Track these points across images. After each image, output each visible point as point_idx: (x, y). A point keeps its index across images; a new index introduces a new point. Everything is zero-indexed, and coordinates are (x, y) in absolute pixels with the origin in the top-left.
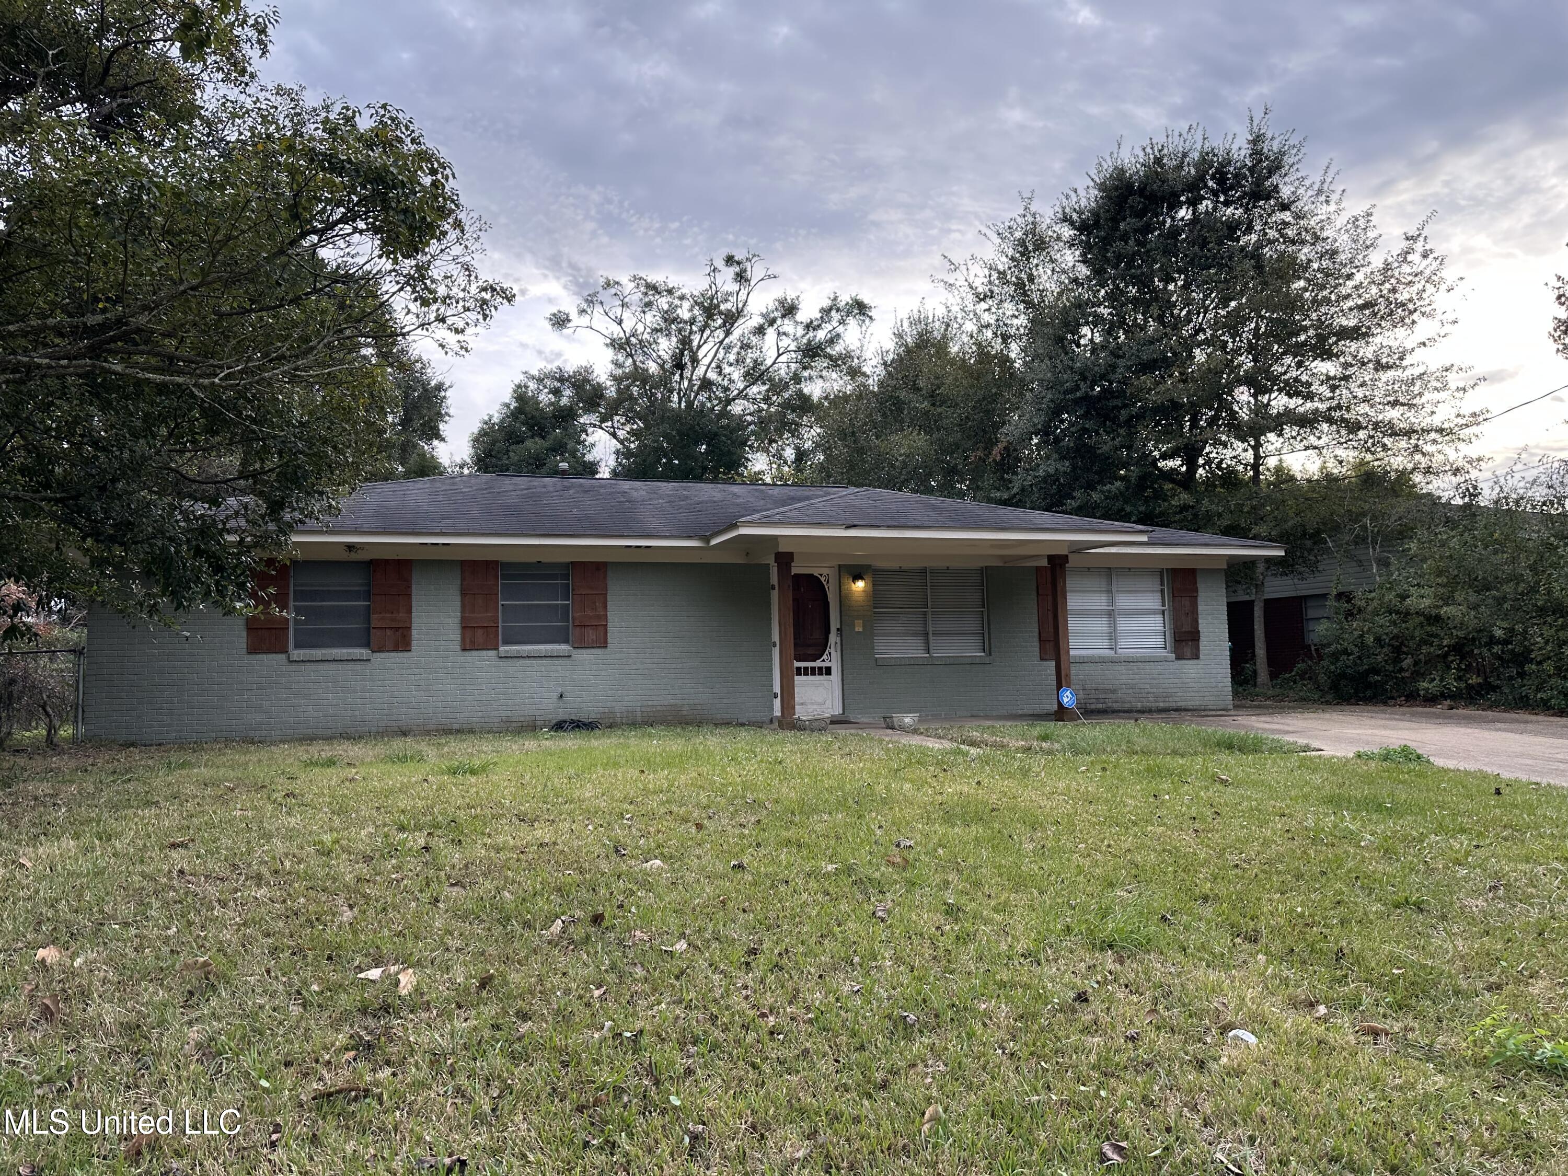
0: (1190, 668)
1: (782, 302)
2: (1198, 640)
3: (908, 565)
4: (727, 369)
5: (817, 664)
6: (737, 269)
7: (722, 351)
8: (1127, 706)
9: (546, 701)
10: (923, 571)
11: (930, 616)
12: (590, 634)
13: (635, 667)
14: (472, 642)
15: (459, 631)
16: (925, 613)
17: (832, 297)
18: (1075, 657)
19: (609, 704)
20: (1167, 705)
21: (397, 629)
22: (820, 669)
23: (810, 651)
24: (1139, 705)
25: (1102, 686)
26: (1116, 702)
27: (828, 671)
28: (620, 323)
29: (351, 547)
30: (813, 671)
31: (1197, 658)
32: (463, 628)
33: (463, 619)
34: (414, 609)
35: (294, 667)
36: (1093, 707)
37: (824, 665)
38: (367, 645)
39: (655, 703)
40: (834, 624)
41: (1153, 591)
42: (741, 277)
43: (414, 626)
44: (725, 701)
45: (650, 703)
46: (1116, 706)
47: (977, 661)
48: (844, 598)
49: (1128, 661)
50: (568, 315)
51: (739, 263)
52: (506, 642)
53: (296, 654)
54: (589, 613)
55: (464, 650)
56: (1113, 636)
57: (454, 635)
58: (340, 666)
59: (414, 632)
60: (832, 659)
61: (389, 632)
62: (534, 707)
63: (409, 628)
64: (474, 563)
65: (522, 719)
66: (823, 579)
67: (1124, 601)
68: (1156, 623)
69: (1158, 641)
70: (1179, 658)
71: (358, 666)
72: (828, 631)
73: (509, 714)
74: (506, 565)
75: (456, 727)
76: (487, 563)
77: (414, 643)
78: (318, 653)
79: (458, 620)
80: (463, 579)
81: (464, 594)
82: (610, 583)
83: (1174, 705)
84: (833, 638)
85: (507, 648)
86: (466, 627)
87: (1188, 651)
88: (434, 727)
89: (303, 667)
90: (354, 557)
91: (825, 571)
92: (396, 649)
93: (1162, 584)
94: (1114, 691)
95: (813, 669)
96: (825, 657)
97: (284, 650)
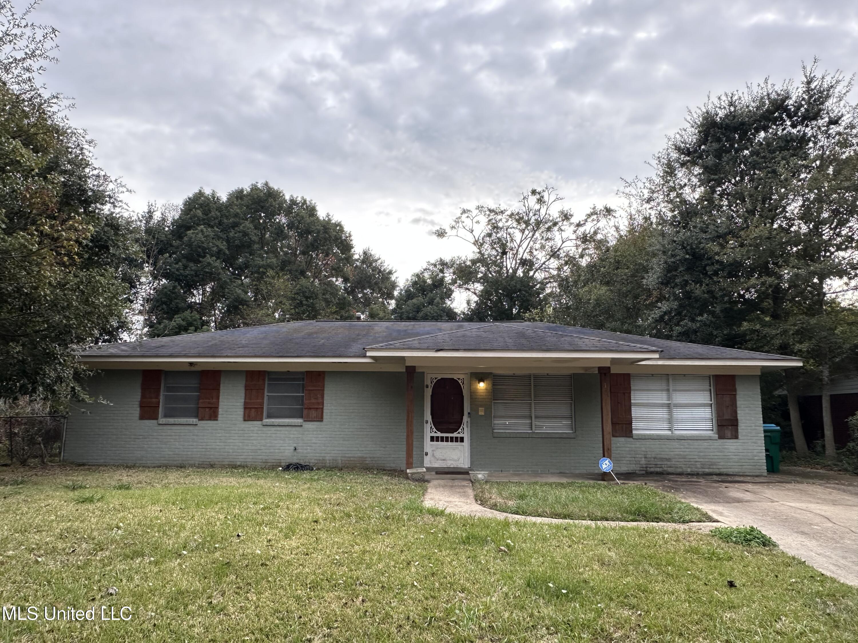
0: (730, 445)
1: (562, 212)
2: (737, 425)
3: (518, 372)
4: (535, 253)
5: (455, 435)
6: (538, 196)
7: (532, 243)
8: (679, 470)
9: (287, 451)
10: (529, 376)
11: (533, 405)
12: (313, 413)
13: (338, 433)
14: (249, 416)
15: (242, 410)
16: (530, 404)
17: (592, 207)
18: (638, 435)
19: (323, 455)
20: (711, 470)
21: (211, 408)
22: (457, 438)
23: (452, 427)
24: (689, 470)
25: (659, 456)
26: (670, 467)
27: (462, 440)
28: (472, 231)
29: (191, 364)
30: (452, 440)
31: (736, 437)
32: (245, 408)
33: (245, 403)
34: (221, 398)
35: (161, 427)
36: (652, 470)
37: (459, 436)
38: (196, 416)
39: (350, 455)
40: (467, 409)
41: (703, 390)
42: (540, 201)
43: (220, 407)
44: (393, 456)
45: (347, 455)
46: (670, 470)
47: (565, 436)
48: (473, 393)
49: (681, 439)
50: (445, 230)
51: (539, 193)
52: (269, 416)
53: (162, 420)
54: (313, 401)
55: (245, 420)
56: (670, 420)
57: (240, 412)
58: (182, 427)
59: (220, 411)
60: (465, 432)
61: (207, 410)
62: (281, 454)
63: (217, 408)
64: (253, 372)
65: (274, 461)
66: (460, 381)
67: (680, 398)
68: (707, 413)
69: (708, 425)
70: (721, 437)
71: (191, 428)
72: (462, 415)
73: (267, 458)
74: (269, 373)
75: (238, 463)
76: (259, 372)
77: (220, 416)
78: (171, 420)
79: (242, 404)
80: (246, 381)
81: (246, 390)
82: (326, 383)
83: (717, 471)
84: (465, 419)
85: (267, 420)
86: (246, 408)
87: (728, 433)
88: (227, 463)
89: (165, 427)
90: (193, 369)
91: (461, 377)
92: (210, 419)
93: (710, 386)
94: (669, 460)
95: (452, 438)
96: (460, 430)
97: (156, 418)
